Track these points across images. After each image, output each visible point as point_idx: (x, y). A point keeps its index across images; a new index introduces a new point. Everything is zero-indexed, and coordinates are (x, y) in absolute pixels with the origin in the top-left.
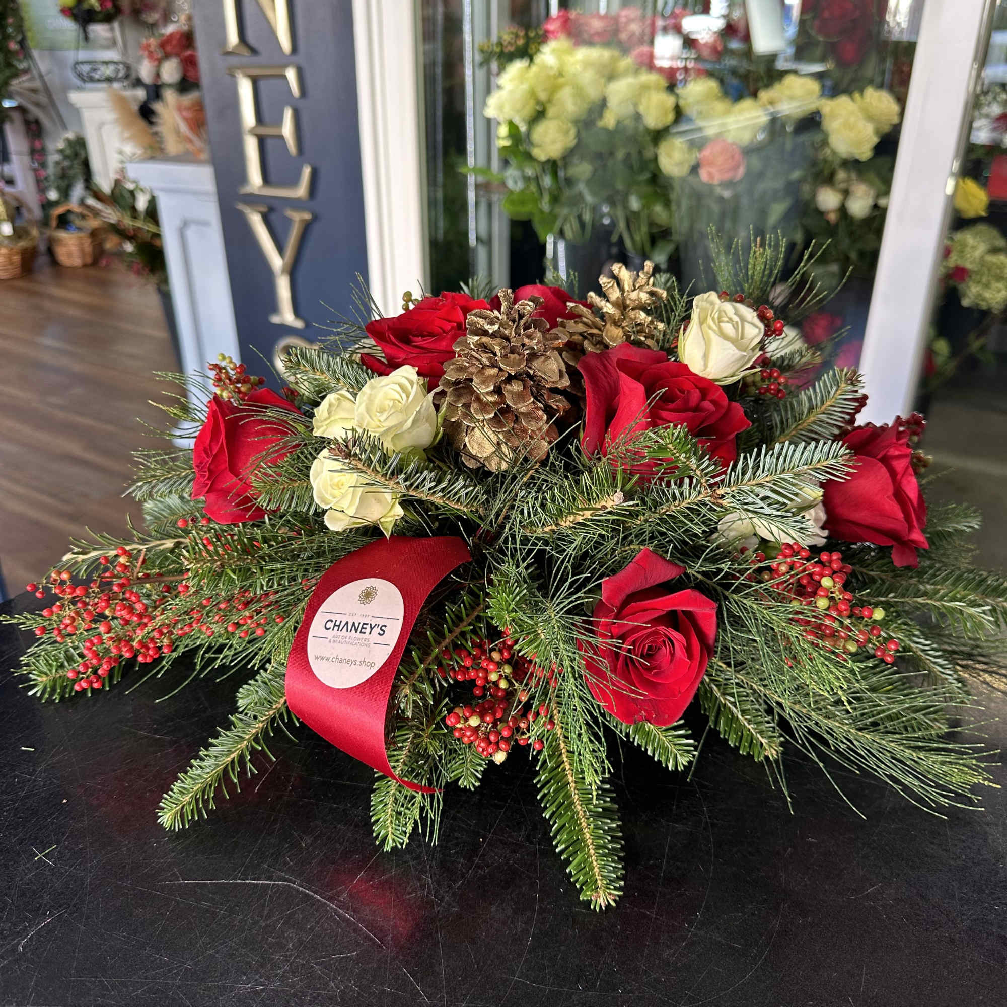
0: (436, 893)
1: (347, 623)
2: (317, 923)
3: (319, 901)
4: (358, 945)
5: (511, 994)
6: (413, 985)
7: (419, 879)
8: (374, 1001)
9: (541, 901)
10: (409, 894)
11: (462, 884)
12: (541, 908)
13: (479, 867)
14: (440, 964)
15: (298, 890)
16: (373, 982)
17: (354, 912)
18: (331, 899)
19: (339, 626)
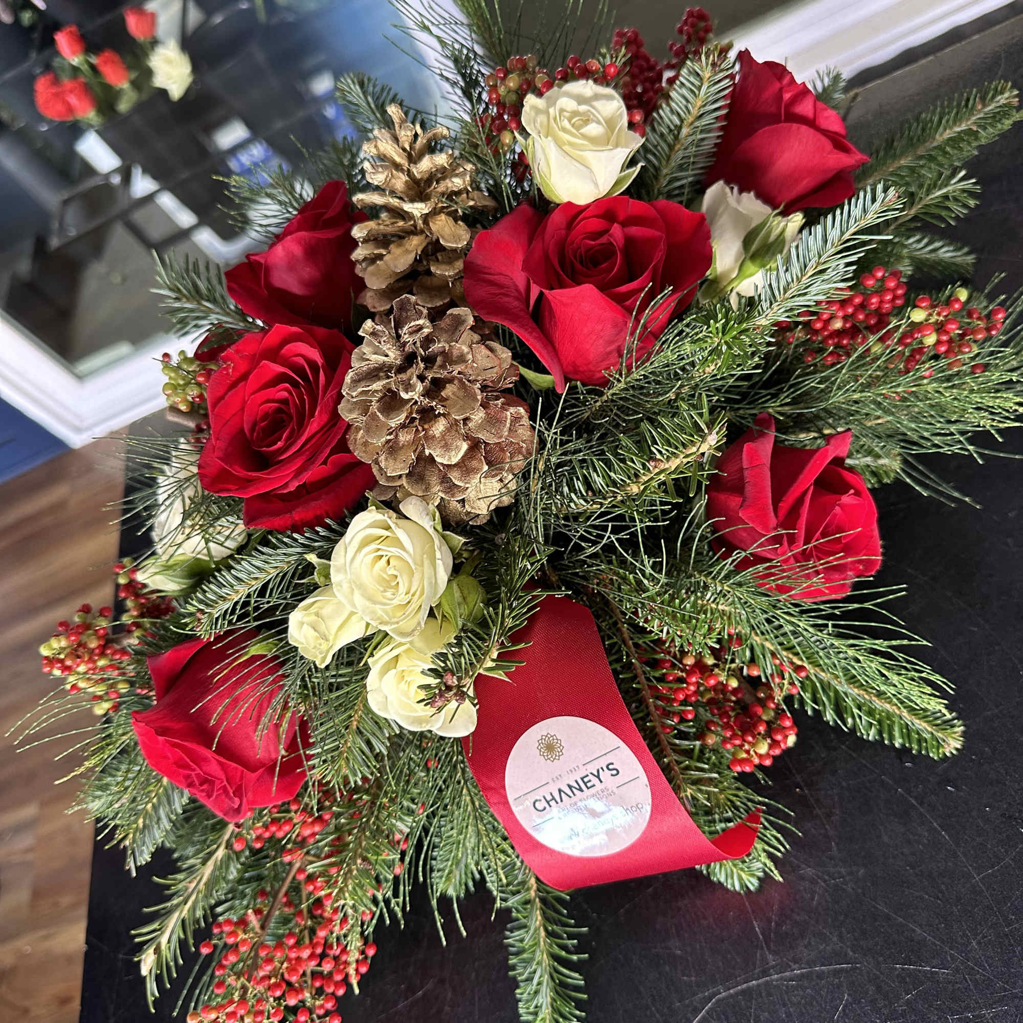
0: (829, 875)
1: (560, 791)
2: (784, 1005)
3: (758, 985)
4: (839, 986)
5: (991, 895)
6: (920, 971)
7: (802, 878)
8: (913, 1018)
9: (909, 791)
10: (813, 899)
11: (837, 844)
12: (916, 798)
13: (829, 815)
14: (914, 931)
15: (731, 996)
16: (891, 1003)
17: (795, 963)
18: (765, 973)
19: (553, 798)
